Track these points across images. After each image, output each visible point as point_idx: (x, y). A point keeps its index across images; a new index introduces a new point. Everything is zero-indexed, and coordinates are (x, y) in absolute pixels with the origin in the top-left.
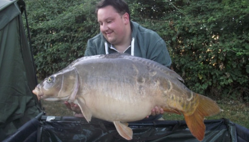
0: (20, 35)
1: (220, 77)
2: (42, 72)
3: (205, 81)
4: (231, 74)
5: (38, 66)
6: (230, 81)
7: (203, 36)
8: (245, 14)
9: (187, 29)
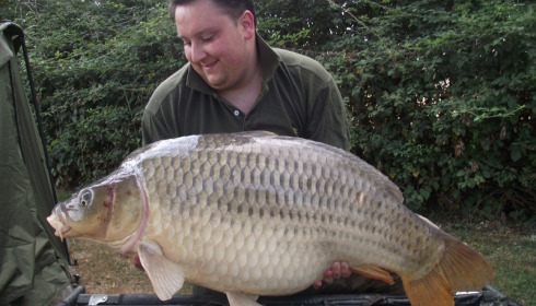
0: (14, 105)
1: (456, 172)
3: (425, 181)
4: (481, 164)
5: (61, 161)
6: (479, 179)
7: (417, 84)
8: (503, 34)
9: (382, 69)
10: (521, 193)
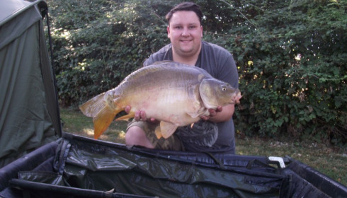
0: (40, 46)
1: (299, 111)
2: (65, 97)
3: (280, 116)
4: (315, 108)
5: (61, 89)
6: (312, 116)
7: (279, 55)
8: (333, 28)
9: (258, 46)
10: (340, 128)
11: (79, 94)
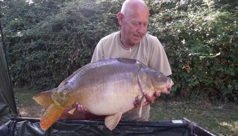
1: (187, 80)
2: (21, 80)
4: (198, 76)
5: (17, 74)
6: (197, 83)
11: (31, 77)
